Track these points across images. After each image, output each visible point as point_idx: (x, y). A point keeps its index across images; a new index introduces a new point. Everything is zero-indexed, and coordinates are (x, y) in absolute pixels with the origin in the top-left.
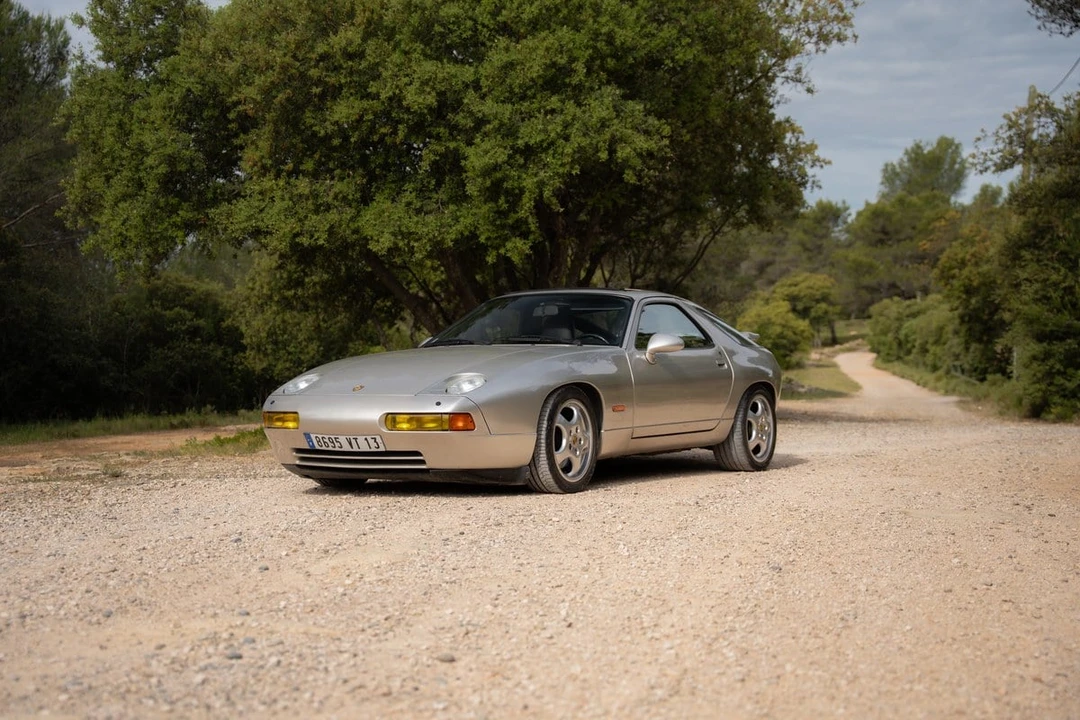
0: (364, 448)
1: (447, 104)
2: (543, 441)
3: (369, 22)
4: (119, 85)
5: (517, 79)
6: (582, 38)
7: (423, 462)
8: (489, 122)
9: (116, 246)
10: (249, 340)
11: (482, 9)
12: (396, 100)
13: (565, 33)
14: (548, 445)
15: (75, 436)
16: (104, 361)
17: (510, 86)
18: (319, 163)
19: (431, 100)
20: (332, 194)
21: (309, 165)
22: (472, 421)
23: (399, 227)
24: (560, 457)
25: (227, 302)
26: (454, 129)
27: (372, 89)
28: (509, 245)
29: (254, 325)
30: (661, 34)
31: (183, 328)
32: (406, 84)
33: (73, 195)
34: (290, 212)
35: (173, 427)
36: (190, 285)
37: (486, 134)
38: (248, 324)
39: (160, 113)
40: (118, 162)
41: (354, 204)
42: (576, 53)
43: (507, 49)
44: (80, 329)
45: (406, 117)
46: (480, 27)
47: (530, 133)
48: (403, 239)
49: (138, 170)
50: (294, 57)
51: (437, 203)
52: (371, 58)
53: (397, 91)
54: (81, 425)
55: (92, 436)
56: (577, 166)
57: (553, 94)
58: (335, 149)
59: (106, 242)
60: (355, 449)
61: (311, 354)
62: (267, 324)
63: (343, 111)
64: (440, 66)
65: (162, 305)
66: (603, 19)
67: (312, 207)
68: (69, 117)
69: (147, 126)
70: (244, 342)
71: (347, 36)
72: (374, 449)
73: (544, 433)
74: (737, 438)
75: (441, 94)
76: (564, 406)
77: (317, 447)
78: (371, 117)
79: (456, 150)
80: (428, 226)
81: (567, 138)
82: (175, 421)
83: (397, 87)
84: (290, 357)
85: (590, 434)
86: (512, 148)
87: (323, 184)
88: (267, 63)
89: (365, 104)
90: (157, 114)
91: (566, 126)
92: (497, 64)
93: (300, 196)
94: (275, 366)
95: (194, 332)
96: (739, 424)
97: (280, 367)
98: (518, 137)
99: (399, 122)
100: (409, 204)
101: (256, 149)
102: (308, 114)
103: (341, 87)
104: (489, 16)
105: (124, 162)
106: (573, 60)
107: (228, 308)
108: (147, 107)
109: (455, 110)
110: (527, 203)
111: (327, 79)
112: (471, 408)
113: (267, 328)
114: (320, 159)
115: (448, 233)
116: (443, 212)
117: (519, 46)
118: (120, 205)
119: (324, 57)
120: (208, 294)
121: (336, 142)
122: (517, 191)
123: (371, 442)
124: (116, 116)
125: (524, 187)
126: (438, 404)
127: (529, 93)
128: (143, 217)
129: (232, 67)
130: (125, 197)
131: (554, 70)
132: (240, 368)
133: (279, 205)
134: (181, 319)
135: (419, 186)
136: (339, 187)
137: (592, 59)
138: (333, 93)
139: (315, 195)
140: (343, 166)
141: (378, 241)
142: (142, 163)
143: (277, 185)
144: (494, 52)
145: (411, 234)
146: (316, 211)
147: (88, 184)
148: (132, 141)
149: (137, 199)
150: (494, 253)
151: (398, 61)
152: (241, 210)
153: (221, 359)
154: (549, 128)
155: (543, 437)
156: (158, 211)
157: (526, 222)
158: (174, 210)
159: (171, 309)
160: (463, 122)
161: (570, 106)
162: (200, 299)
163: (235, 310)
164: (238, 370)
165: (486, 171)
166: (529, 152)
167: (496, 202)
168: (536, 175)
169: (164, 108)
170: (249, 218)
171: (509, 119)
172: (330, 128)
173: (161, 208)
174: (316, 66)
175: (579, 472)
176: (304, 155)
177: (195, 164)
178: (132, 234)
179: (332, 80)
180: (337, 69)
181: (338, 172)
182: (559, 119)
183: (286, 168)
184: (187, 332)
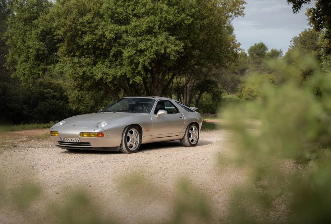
0: (75, 141)
1: (118, 37)
2: (124, 140)
3: (95, 13)
4: (23, 27)
5: (138, 30)
6: (157, 18)
7: (90, 145)
8: (129, 42)
9: (22, 76)
10: (70, 100)
11: (129, 9)
12: (103, 35)
13: (152, 17)
14: (125, 141)
15: (13, 130)
16: (24, 106)
17: (136, 32)
18: (81, 53)
19: (113, 36)
20: (84, 62)
21: (78, 54)
22: (103, 135)
23: (104, 72)
24: (128, 144)
25: (65, 87)
26: (120, 44)
27: (96, 32)
28: (136, 78)
29: (73, 95)
30: (181, 16)
31: (50, 96)
32: (105, 31)
33: (9, 60)
34: (72, 67)
35: (44, 128)
36: (53, 82)
37: (129, 46)
38: (70, 94)
39: (34, 36)
40: (22, 50)
41: (91, 65)
42: (156, 23)
43: (136, 21)
44: (16, 95)
45: (106, 40)
46: (128, 14)
47: (141, 46)
48: (105, 75)
49: (28, 53)
50: (73, 22)
51: (115, 65)
52: (95, 23)
53: (103, 33)
54: (16, 127)
55: (18, 131)
56: (155, 55)
57: (148, 35)
58: (85, 49)
59: (19, 74)
60: (73, 142)
61: (92, 104)
62: (76, 95)
63: (87, 38)
64: (116, 26)
65: (44, 88)
66: (163, 13)
67: (78, 66)
68: (8, 37)
69: (31, 40)
70: (69, 100)
71: (88, 17)
72: (78, 142)
73: (124, 137)
74: (186, 137)
75: (116, 34)
76: (130, 130)
77: (63, 141)
78: (95, 40)
79: (120, 50)
80: (112, 71)
81: (152, 48)
82: (45, 125)
83: (103, 32)
84: (84, 105)
85: (138, 137)
86: (136, 50)
87: (82, 59)
88: (65, 24)
89: (94, 36)
90: (34, 37)
91: (152, 44)
92: (133, 26)
93: (75, 63)
94: (80, 108)
95: (54, 97)
96: (187, 134)
97: (81, 108)
98: (138, 47)
99: (104, 41)
100: (107, 65)
101: (62, 48)
102: (77, 39)
103: (87, 31)
104: (131, 11)
105: (24, 51)
106: (155, 25)
107: (65, 89)
108: (31, 35)
109: (120, 39)
110: (141, 66)
111: (82, 29)
112: (103, 131)
113: (76, 96)
114: (81, 52)
115: (118, 74)
116: (117, 68)
117: (139, 20)
118: (23, 64)
119: (82, 23)
120: (58, 84)
121: (85, 47)
122: (137, 63)
123: (77, 140)
124: (22, 37)
125: (140, 61)
126: (94, 130)
127: (142, 34)
128: (30, 67)
129: (54, 25)
130: (24, 61)
131: (149, 28)
132: (68, 108)
133: (69, 65)
134: (50, 93)
135: (110, 60)
136: (87, 60)
137: (160, 24)
138: (84, 33)
139: (79, 62)
140: (88, 54)
141: (97, 76)
142: (29, 51)
143: (68, 59)
144: (132, 22)
145: (107, 74)
146: (80, 67)
147: (13, 57)
148: (26, 45)
149: (28, 62)
150: (132, 80)
151: (103, 24)
152: (57, 66)
153: (62, 105)
154: (147, 44)
155: (124, 139)
156: (34, 65)
157: (141, 71)
158: (39, 65)
159: (47, 89)
160: (122, 42)
161: (153, 39)
162: (56, 86)
163: (67, 90)
164: (68, 109)
165: (129, 57)
166: (141, 51)
167: (132, 66)
168: (143, 58)
169: (36, 35)
170: (60, 69)
171: (135, 42)
172: (84, 43)
173: (35, 65)
174: (79, 25)
175: (135, 148)
176: (77, 50)
177: (45, 51)
178: (26, 72)
179: (84, 29)
180: (85, 26)
181: (86, 56)
182: (150, 42)
183: (71, 54)
184: (51, 97)
